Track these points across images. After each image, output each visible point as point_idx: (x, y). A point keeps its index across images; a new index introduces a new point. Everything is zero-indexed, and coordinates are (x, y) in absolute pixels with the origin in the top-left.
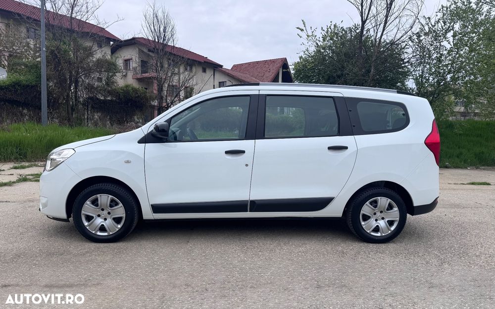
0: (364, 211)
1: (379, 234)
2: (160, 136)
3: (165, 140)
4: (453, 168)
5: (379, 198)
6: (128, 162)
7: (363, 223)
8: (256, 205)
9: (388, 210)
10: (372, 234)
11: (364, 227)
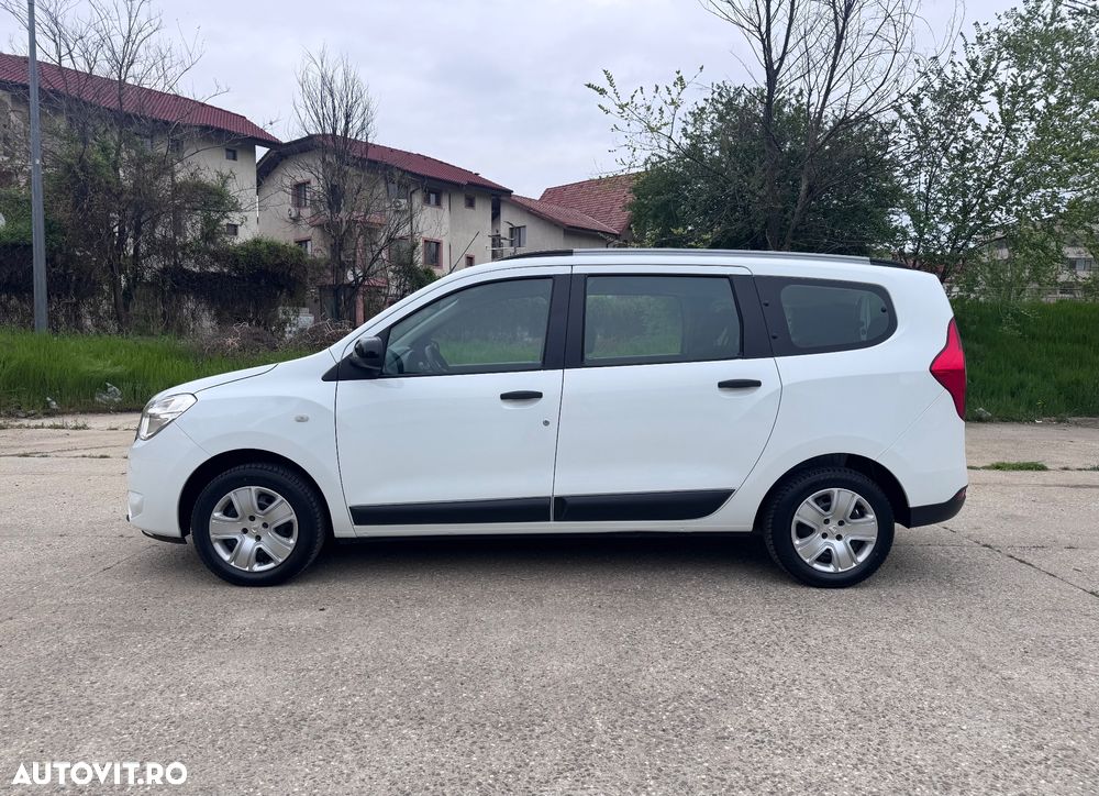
0: (802, 517)
1: (831, 569)
2: (367, 365)
3: (377, 374)
4: (996, 422)
5: (835, 490)
6: (301, 420)
7: (797, 542)
8: (568, 507)
9: (853, 516)
10: (816, 566)
11: (798, 550)
